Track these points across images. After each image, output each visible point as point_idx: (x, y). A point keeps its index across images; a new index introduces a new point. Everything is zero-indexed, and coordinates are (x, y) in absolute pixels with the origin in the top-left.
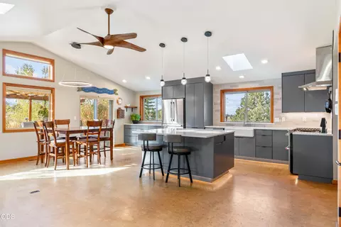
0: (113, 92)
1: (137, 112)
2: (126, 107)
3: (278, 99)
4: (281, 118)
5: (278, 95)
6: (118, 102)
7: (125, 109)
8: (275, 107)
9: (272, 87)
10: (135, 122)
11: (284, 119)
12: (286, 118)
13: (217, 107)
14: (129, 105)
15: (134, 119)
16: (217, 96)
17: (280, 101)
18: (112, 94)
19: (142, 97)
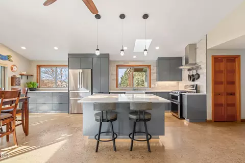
0: (7, 58)
1: (34, 80)
2: (22, 75)
3: (154, 73)
4: (155, 85)
5: (154, 70)
6: (12, 69)
7: (20, 76)
9: (150, 65)
10: (32, 89)
12: (158, 85)
13: (113, 77)
14: (25, 73)
15: (32, 86)
18: (5, 59)
19: (39, 67)
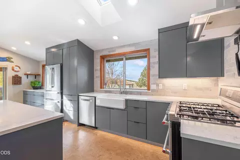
1: (40, 79)
3: (154, 63)
4: (158, 85)
5: (155, 59)
6: (14, 69)
7: (25, 76)
8: (151, 73)
9: (149, 49)
11: (161, 87)
12: (163, 85)
13: (97, 74)
14: (30, 73)
16: (97, 61)
17: (157, 66)
19: (44, 66)
